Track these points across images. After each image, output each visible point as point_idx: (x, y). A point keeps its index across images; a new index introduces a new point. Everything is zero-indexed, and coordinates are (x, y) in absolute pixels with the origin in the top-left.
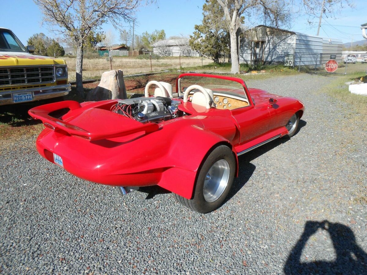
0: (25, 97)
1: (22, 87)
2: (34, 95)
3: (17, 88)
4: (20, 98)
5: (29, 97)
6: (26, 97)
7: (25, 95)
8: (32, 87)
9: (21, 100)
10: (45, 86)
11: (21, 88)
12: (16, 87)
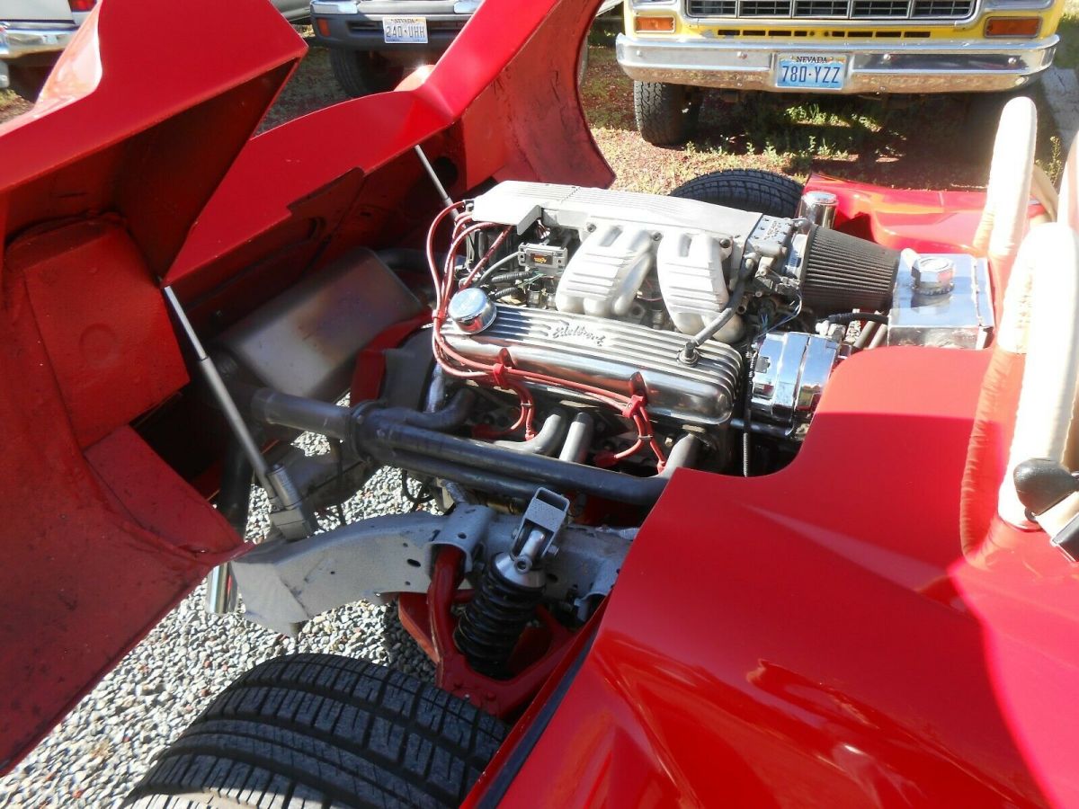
0: (817, 73)
1: (831, 30)
2: (851, 70)
3: (812, 34)
4: (798, 74)
5: (833, 72)
6: (822, 73)
7: (819, 64)
8: (869, 34)
9: (800, 80)
10: (926, 35)
11: (826, 34)
12: (808, 29)
